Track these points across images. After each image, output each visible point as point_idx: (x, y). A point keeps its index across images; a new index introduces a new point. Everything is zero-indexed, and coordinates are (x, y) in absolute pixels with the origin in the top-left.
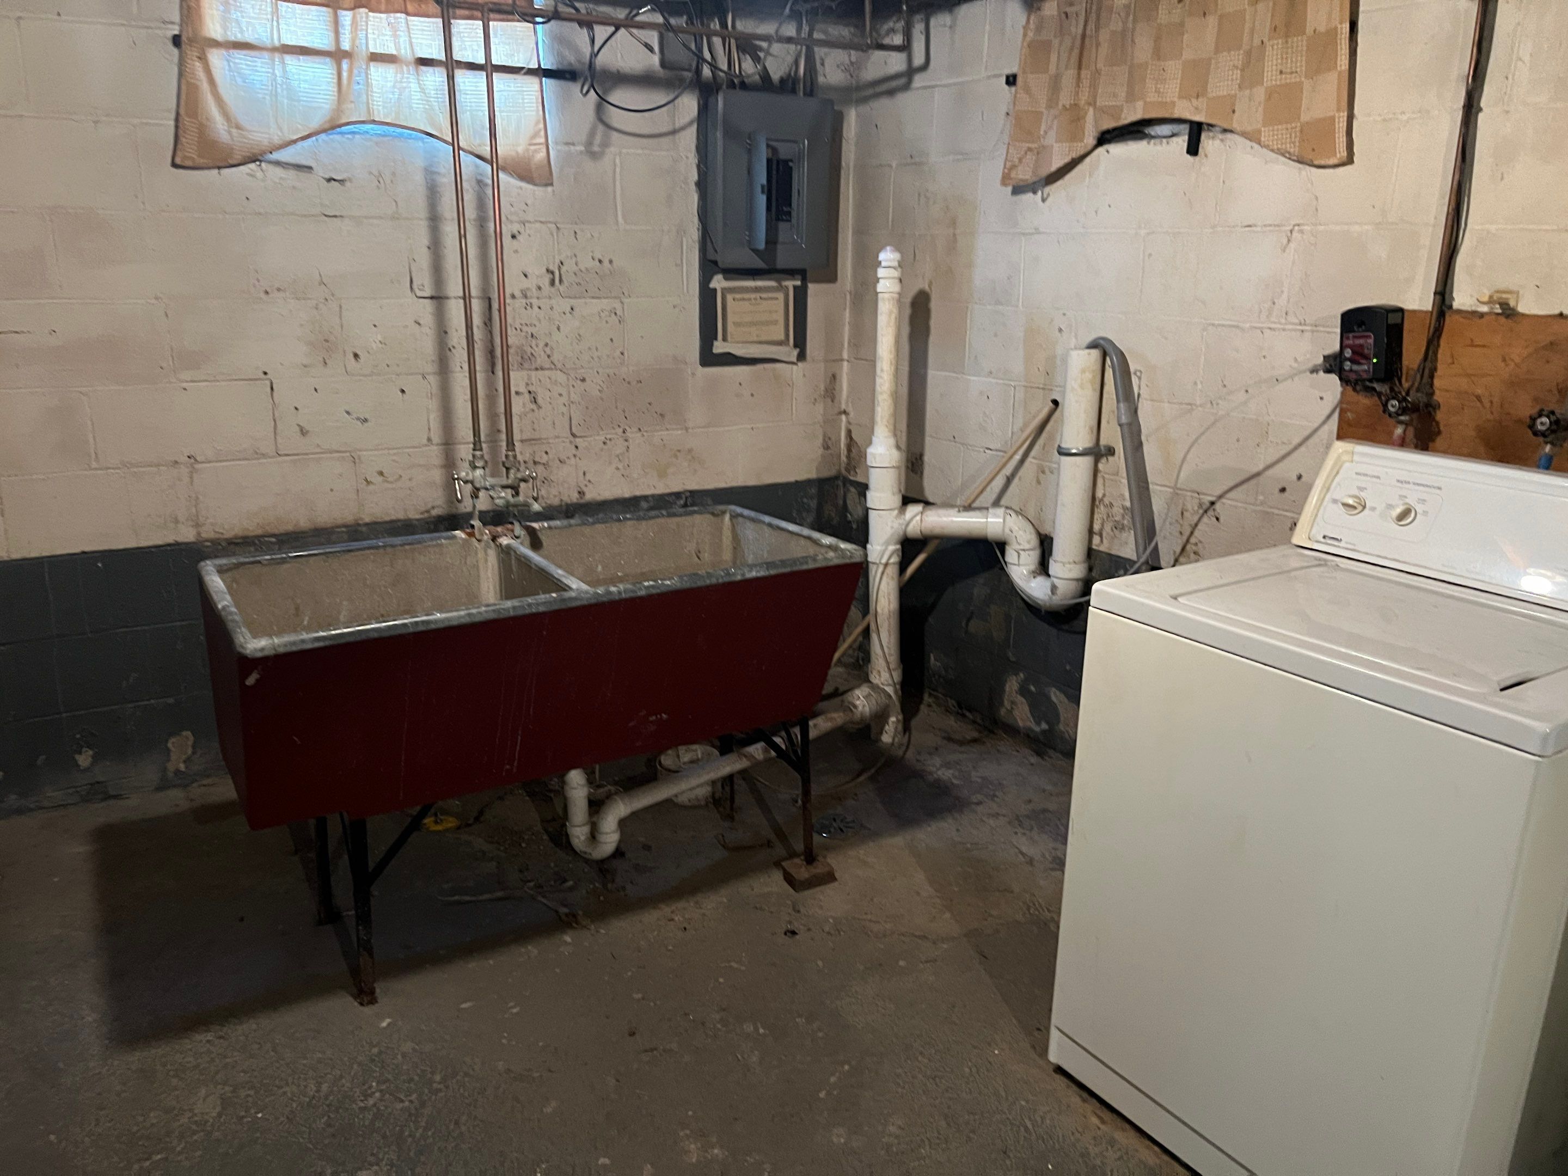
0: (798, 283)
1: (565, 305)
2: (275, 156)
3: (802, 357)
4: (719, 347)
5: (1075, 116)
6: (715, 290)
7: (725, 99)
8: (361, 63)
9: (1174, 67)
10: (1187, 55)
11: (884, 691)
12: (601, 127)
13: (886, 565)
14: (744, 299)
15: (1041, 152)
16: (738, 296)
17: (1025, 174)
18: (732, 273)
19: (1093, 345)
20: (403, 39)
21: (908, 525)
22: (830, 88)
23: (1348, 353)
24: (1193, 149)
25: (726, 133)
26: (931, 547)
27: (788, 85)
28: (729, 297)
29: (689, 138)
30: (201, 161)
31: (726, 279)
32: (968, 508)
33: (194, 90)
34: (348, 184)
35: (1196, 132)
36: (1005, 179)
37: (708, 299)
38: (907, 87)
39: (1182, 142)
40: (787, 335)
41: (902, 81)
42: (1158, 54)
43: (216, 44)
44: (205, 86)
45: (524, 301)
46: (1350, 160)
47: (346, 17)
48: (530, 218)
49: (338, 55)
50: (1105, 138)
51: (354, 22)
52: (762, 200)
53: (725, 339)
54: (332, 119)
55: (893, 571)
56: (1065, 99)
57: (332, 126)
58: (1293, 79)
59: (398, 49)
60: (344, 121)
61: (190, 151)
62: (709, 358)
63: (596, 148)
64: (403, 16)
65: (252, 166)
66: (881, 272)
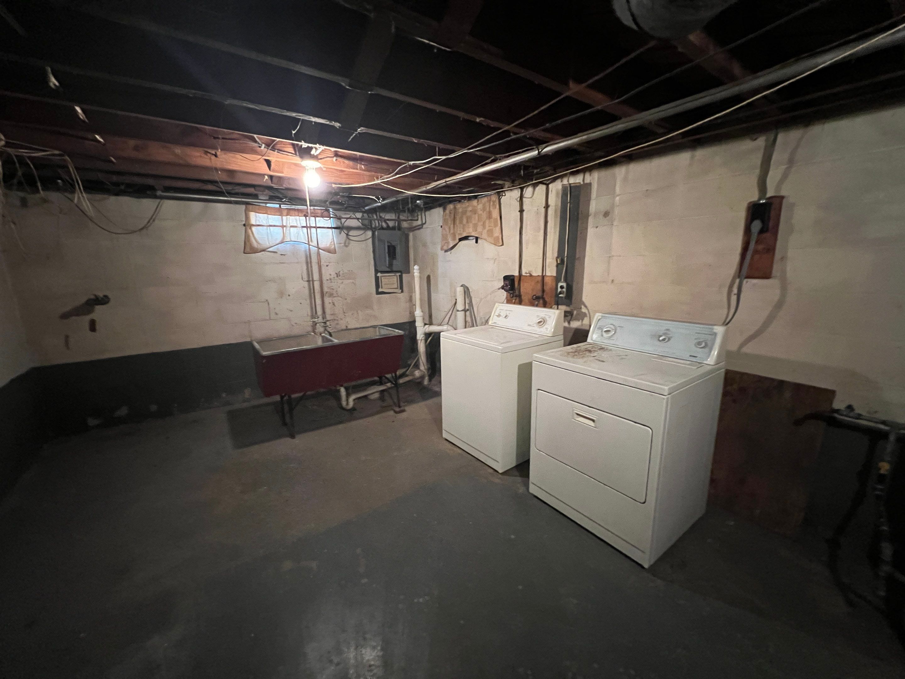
0: (400, 274)
1: (340, 281)
2: (268, 250)
3: (402, 292)
4: (380, 290)
5: (454, 235)
6: (378, 277)
7: (378, 232)
8: (288, 228)
9: (471, 225)
10: (473, 222)
11: (423, 371)
12: (348, 240)
13: (421, 340)
14: (386, 278)
15: (448, 243)
16: (384, 278)
17: (445, 248)
18: (382, 272)
19: (462, 286)
20: (298, 222)
21: (425, 330)
22: (405, 228)
23: (505, 285)
24: (477, 242)
25: (379, 240)
26: (433, 335)
27: (393, 228)
28: (382, 278)
29: (370, 241)
30: (251, 252)
31: (381, 274)
32: (440, 325)
33: (249, 236)
34: (286, 255)
35: (477, 239)
36: (442, 249)
37: (377, 279)
38: (422, 228)
39: (475, 240)
40: (398, 286)
41: (421, 226)
42: (467, 222)
43: (254, 225)
44: (251, 235)
45: (330, 281)
46: (503, 245)
47: (284, 218)
48: (331, 261)
49: (283, 226)
50: (461, 240)
51: (287, 219)
52: (387, 255)
53: (382, 288)
54: (282, 241)
55: (423, 341)
56: (452, 231)
57: (282, 242)
58: (492, 228)
59: (297, 224)
60: (285, 241)
61: (248, 250)
62: (378, 293)
63: (347, 244)
64: (298, 217)
65: (263, 252)
66: (415, 271)
